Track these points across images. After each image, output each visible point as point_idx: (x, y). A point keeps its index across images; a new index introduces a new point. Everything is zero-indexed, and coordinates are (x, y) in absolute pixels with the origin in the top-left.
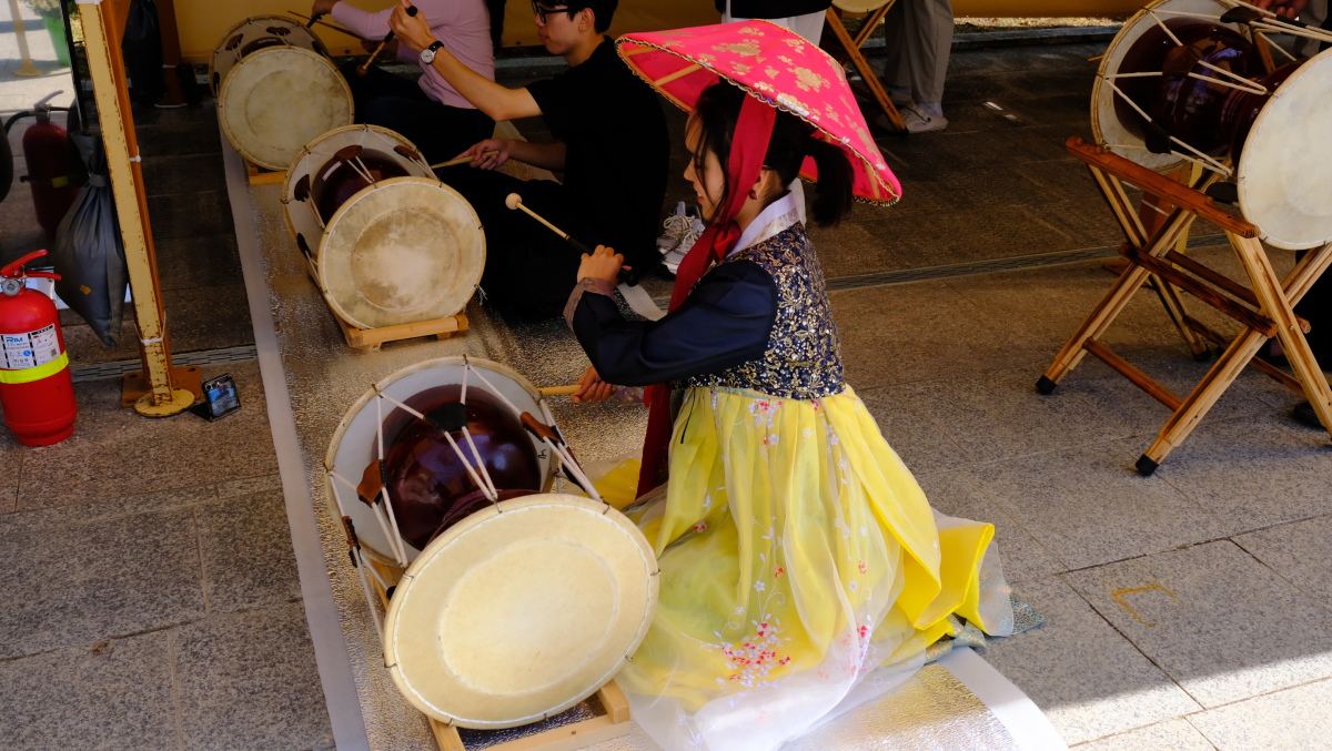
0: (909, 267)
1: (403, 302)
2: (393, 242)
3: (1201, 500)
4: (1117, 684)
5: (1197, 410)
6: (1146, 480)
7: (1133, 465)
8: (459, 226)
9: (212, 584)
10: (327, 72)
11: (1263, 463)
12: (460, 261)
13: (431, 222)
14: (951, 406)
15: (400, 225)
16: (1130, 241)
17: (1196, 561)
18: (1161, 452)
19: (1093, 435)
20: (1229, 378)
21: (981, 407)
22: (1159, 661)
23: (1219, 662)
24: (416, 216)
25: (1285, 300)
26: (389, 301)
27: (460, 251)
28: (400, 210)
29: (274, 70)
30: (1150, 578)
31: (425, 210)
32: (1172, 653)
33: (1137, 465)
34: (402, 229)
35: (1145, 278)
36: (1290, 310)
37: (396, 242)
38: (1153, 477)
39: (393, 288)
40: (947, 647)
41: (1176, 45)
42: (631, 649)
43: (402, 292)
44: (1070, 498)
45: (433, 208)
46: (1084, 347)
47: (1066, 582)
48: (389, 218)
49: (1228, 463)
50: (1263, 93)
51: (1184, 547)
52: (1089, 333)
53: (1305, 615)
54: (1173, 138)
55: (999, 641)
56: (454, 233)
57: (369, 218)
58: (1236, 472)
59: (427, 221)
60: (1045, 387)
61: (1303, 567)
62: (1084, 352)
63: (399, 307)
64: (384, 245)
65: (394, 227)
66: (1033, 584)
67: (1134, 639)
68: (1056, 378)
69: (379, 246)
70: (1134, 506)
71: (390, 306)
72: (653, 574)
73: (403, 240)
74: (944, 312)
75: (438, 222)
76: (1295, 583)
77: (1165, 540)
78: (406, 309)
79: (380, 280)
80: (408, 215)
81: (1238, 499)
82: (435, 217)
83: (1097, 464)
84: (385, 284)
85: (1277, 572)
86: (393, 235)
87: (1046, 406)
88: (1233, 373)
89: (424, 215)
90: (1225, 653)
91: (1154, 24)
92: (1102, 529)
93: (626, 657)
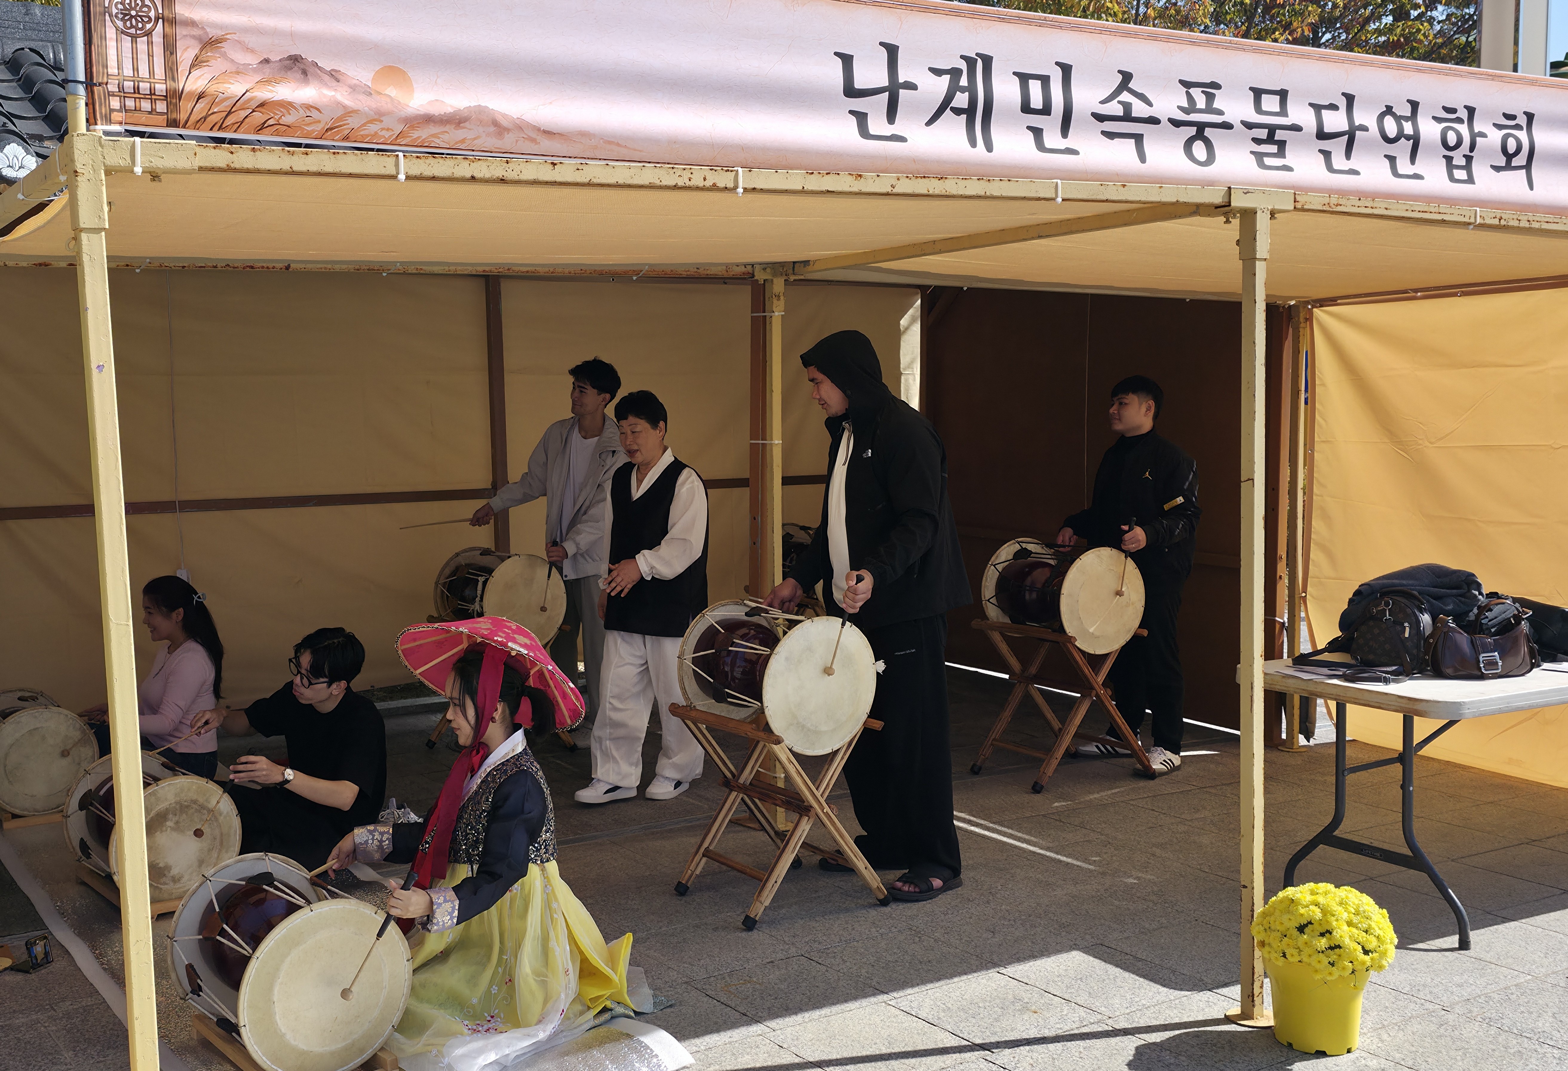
0: (580, 834)
1: (175, 880)
2: (169, 829)
3: (786, 939)
4: (720, 1026)
5: (776, 876)
6: (750, 933)
7: (740, 924)
8: (221, 814)
9: (71, 1052)
10: (78, 726)
11: (831, 917)
12: (221, 843)
13: (200, 812)
14: (613, 908)
15: (176, 815)
16: (725, 777)
17: (778, 968)
18: (758, 910)
19: (715, 914)
20: (793, 852)
21: (636, 907)
22: (748, 1014)
23: (786, 1010)
24: (187, 807)
25: (818, 794)
26: (164, 880)
27: (222, 834)
28: (176, 803)
29: (32, 728)
30: (748, 978)
31: (195, 802)
32: (757, 1009)
33: (743, 923)
34: (177, 818)
35: (739, 800)
36: (822, 801)
37: (173, 829)
38: (755, 931)
39: (168, 868)
40: (607, 1016)
41: (721, 632)
42: (395, 1020)
43: (175, 872)
44: (697, 946)
45: (201, 800)
46: (704, 856)
47: (691, 986)
48: (167, 809)
49: (807, 919)
50: (768, 653)
51: (772, 962)
52: (706, 845)
53: (845, 984)
54: (726, 690)
55: (645, 1015)
56: (217, 820)
57: (151, 810)
58: (813, 924)
59: (197, 811)
60: (681, 890)
61: (848, 964)
62: (704, 859)
63: (172, 884)
64: (162, 831)
65: (171, 816)
66: (669, 989)
67: (733, 1006)
68: (687, 882)
69: (158, 833)
70: (740, 946)
71: (165, 884)
72: (408, 960)
73: (177, 828)
74: (608, 858)
75: (205, 812)
76: (842, 971)
77: (759, 960)
78: (178, 885)
79: (157, 861)
80: (181, 805)
81: (810, 937)
82: (202, 807)
83: (717, 928)
84: (161, 865)
85: (831, 968)
86: (169, 823)
87: (682, 902)
88: (795, 848)
89: (194, 806)
90: (791, 1006)
91: (708, 625)
92: (717, 959)
93: (393, 1026)
